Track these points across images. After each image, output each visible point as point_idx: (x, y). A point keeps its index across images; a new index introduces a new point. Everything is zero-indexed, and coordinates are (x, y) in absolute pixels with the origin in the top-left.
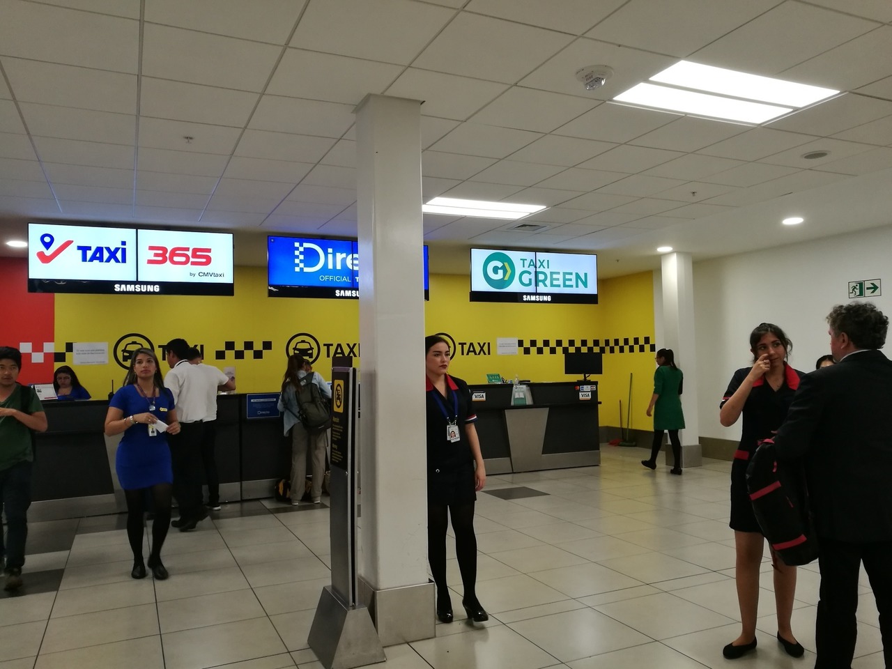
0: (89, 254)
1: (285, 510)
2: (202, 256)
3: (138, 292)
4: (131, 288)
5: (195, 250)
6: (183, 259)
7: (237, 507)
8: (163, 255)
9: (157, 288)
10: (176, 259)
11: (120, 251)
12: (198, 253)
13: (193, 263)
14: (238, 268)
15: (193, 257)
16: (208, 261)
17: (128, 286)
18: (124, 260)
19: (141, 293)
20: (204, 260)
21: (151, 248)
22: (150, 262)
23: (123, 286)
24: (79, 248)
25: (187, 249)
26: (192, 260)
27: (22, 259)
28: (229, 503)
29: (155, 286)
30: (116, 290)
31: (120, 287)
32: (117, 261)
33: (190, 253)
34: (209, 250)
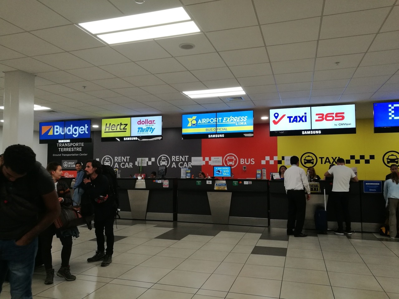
0: (292, 119)
1: (387, 240)
2: (340, 116)
3: (312, 134)
4: (309, 132)
5: (337, 114)
6: (331, 118)
7: (360, 234)
8: (322, 117)
9: (320, 132)
10: (328, 118)
11: (304, 117)
12: (338, 115)
13: (336, 120)
14: (357, 120)
15: (336, 117)
16: (343, 118)
17: (308, 132)
18: (306, 121)
19: (313, 134)
20: (341, 118)
21: (317, 115)
22: (317, 121)
23: (306, 132)
24: (288, 117)
25: (333, 114)
26: (335, 118)
27: (267, 124)
28: (356, 232)
29: (319, 131)
30: (303, 134)
31: (304, 132)
32: (303, 121)
33: (334, 115)
34: (343, 113)
